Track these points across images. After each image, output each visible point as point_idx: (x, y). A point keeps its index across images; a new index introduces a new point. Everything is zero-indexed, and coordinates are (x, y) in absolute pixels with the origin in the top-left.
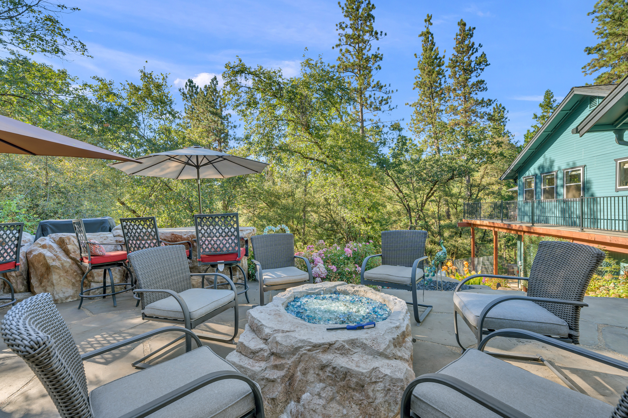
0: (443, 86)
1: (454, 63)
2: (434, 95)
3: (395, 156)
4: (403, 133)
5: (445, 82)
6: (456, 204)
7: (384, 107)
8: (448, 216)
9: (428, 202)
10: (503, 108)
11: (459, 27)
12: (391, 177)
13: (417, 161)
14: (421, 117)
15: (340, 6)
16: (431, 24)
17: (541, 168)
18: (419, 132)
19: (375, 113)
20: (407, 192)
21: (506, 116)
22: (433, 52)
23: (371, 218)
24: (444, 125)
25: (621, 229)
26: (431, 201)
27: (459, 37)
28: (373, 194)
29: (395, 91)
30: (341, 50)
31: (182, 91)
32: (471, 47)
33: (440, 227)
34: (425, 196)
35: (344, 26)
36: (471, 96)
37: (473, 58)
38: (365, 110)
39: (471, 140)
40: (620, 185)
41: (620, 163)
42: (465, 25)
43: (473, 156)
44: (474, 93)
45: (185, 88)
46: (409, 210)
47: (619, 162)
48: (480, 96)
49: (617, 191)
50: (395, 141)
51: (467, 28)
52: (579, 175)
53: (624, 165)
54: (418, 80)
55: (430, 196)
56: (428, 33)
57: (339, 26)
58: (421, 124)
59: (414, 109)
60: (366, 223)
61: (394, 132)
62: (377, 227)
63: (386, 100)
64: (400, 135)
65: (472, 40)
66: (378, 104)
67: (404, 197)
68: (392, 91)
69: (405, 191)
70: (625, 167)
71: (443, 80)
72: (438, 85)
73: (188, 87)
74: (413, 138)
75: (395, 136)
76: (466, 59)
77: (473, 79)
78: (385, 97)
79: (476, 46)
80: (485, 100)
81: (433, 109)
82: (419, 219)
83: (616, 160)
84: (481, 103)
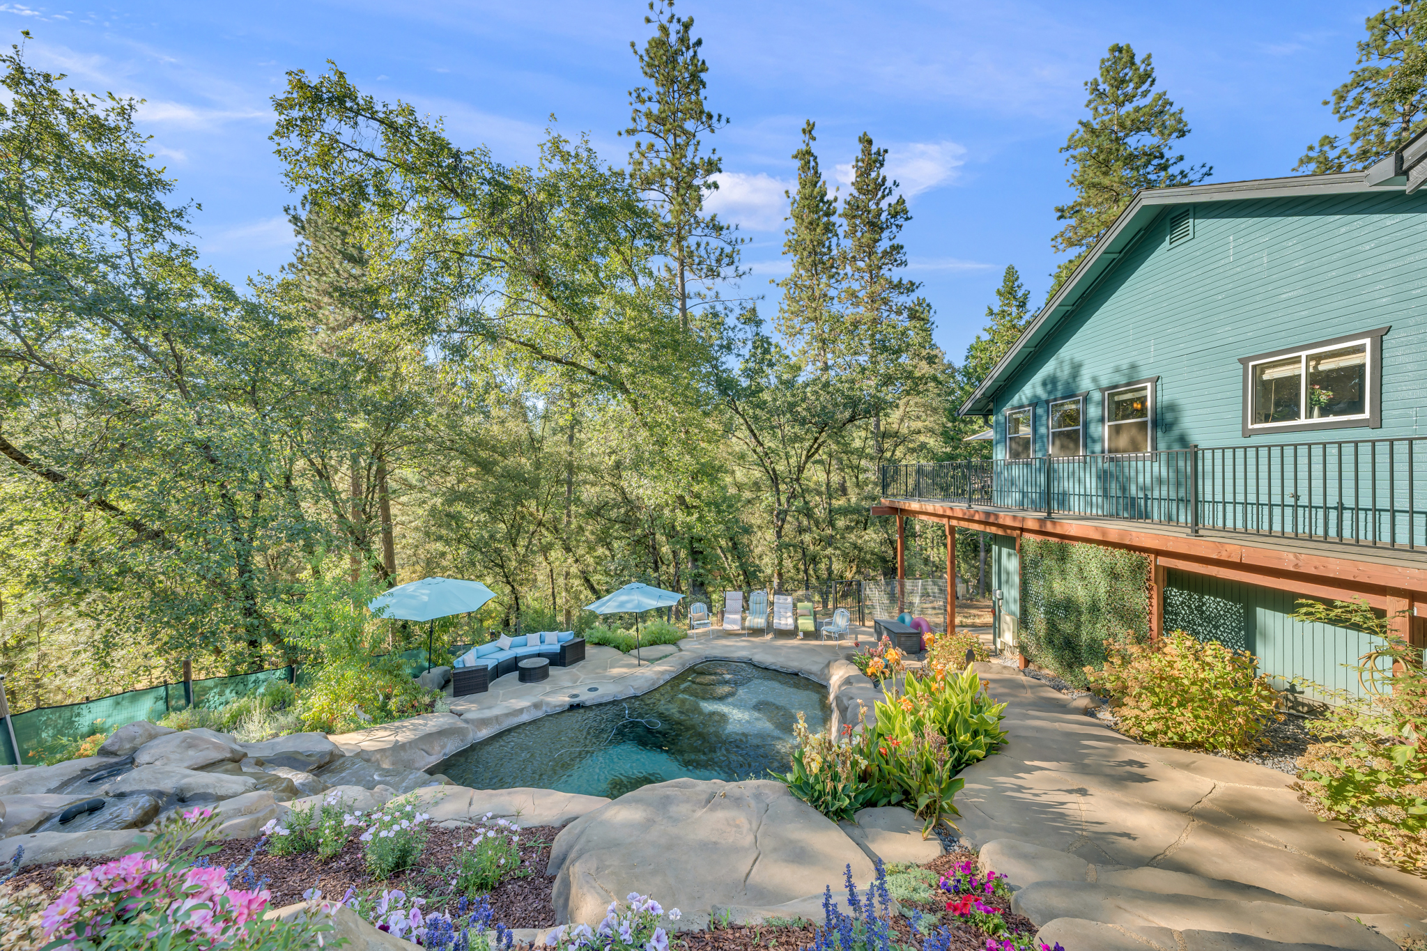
0: (834, 252)
1: (854, 209)
2: (820, 267)
3: (750, 373)
4: (765, 330)
5: (838, 245)
6: (858, 467)
7: (726, 271)
8: (843, 490)
9: (808, 466)
10: (928, 305)
11: (861, 146)
12: (742, 416)
13: (789, 384)
14: (795, 307)
15: (636, 52)
16: (814, 139)
17: (1050, 383)
18: (794, 334)
19: (708, 282)
20: (772, 445)
21: (932, 320)
22: (817, 190)
23: (698, 496)
24: (838, 319)
25: (1239, 525)
26: (814, 463)
27: (860, 164)
28: (704, 445)
29: (747, 240)
30: (639, 145)
31: (292, 212)
32: (880, 184)
33: (830, 511)
34: (805, 453)
35: (645, 95)
36: (882, 272)
37: (884, 204)
38: (687, 274)
39: (885, 349)
40: (1254, 421)
41: (1254, 367)
42: (870, 142)
43: (888, 380)
44: (886, 268)
45: (299, 207)
46: (775, 479)
47: (1251, 364)
48: (896, 274)
49: (1247, 433)
50: (750, 345)
51: (874, 149)
52: (1143, 400)
53: (1263, 372)
54: (791, 237)
55: (813, 454)
56: (809, 153)
57: (634, 95)
58: (796, 321)
59: (784, 290)
60: (687, 507)
61: (747, 327)
62: (710, 516)
63: (730, 256)
64: (757, 334)
65: (883, 172)
66: (714, 263)
67: (767, 454)
68: (742, 240)
69: (769, 443)
70: (1265, 377)
71: (834, 240)
72: (825, 250)
73: (308, 207)
74: (783, 344)
75: (749, 335)
76: (872, 206)
77: (884, 245)
78: (728, 249)
79: (889, 183)
80: (905, 282)
81: (817, 294)
82: (793, 496)
83: (1244, 361)
84: (898, 286)
